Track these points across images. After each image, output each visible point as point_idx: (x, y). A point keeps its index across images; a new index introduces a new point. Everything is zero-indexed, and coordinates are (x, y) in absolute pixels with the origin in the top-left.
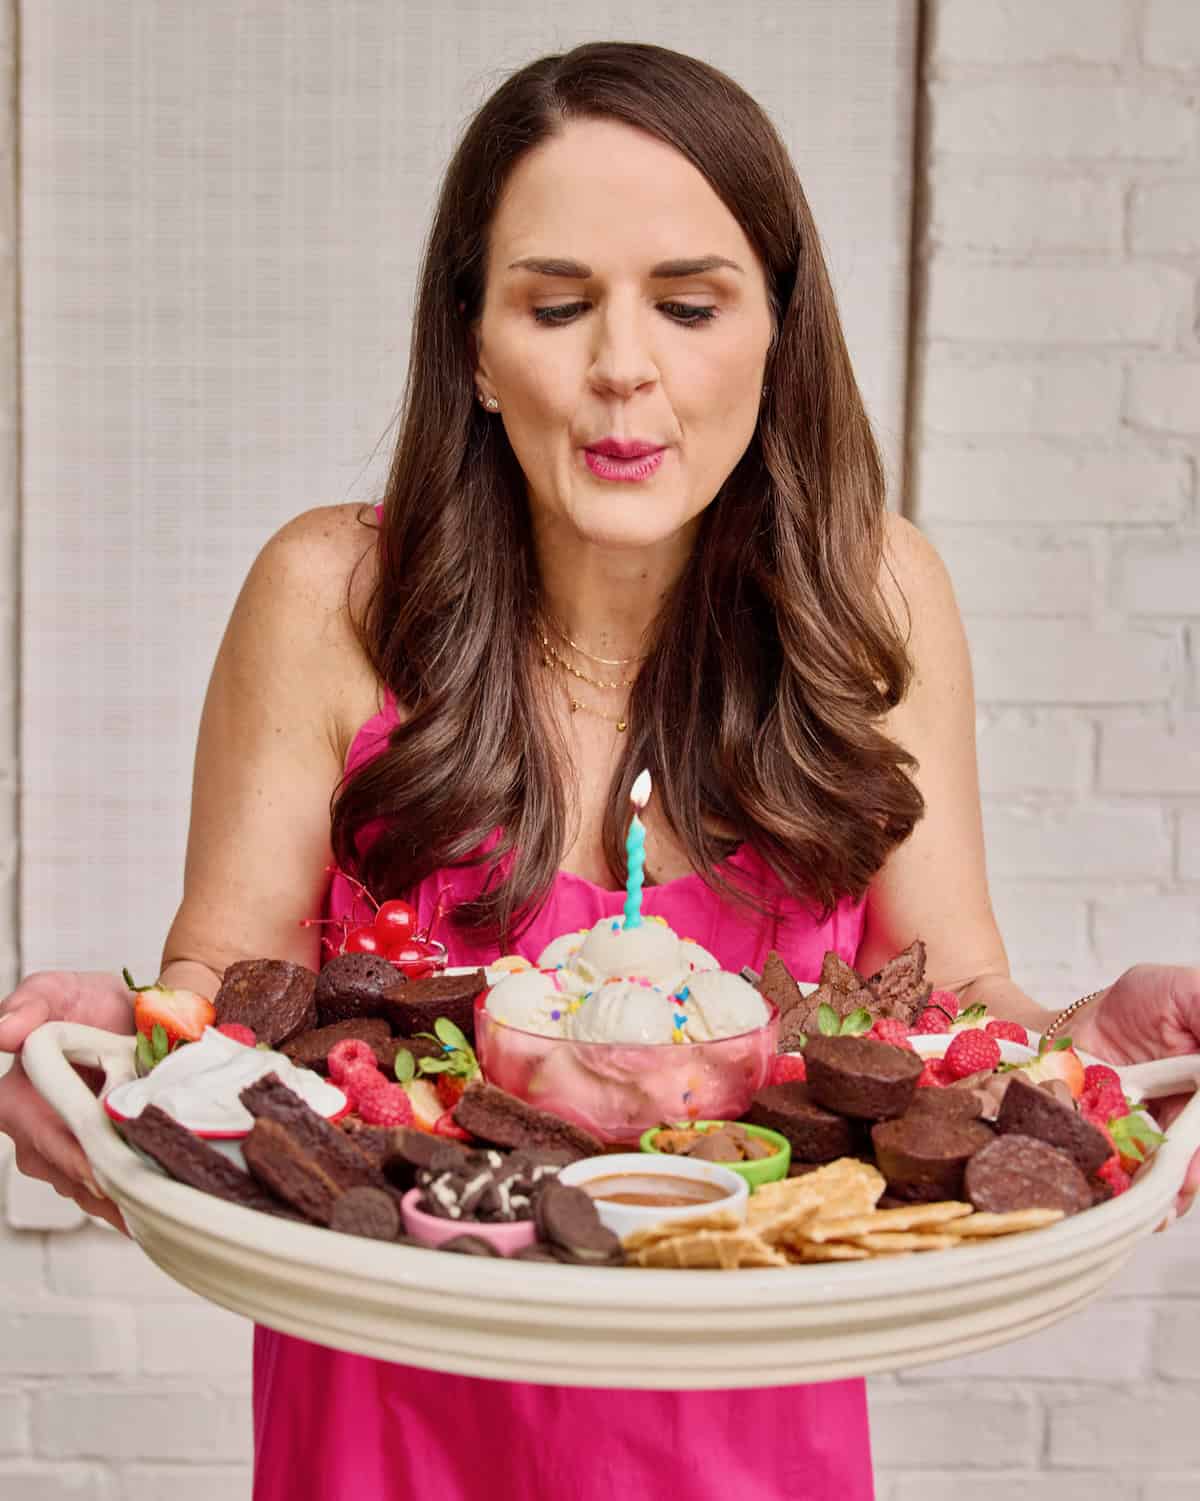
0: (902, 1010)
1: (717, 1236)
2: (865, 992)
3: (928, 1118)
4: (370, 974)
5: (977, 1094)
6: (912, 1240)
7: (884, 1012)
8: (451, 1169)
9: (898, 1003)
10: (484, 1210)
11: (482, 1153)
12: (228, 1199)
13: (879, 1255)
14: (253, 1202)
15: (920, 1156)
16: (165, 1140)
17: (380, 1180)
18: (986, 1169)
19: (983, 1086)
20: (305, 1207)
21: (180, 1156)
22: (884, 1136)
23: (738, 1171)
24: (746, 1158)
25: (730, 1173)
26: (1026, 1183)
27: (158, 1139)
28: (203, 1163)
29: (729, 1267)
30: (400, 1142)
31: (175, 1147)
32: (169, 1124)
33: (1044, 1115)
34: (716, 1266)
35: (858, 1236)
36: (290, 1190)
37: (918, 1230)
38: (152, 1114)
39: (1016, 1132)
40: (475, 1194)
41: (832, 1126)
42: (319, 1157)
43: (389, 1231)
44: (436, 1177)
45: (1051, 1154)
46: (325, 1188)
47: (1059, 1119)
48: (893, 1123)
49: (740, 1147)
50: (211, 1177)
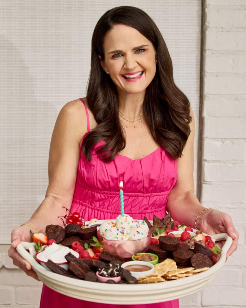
0: (170, 226)
1: (155, 278)
2: (162, 223)
3: (182, 250)
4: (75, 228)
5: (188, 244)
6: (185, 275)
7: (166, 227)
8: (104, 268)
9: (169, 225)
10: (112, 275)
11: (108, 264)
12: (65, 276)
13: (180, 278)
14: (69, 276)
15: (182, 258)
16: (53, 266)
17: (90, 270)
18: (194, 260)
19: (189, 242)
20: (79, 276)
21: (55, 269)
22: (175, 254)
23: (151, 263)
24: (151, 260)
25: (150, 264)
26: (201, 262)
27: (51, 266)
28: (60, 270)
29: (156, 282)
30: (94, 263)
31: (54, 267)
32: (52, 263)
33: (203, 249)
34: (154, 282)
35: (176, 275)
36: (76, 273)
37: (186, 273)
38: (49, 261)
39: (198, 253)
40: (110, 272)
41: (165, 253)
42: (79, 267)
43: (96, 280)
44: (102, 269)
45: (205, 256)
46: (82, 272)
47: (205, 250)
48: (176, 252)
49: (150, 258)
50: (61, 272)
